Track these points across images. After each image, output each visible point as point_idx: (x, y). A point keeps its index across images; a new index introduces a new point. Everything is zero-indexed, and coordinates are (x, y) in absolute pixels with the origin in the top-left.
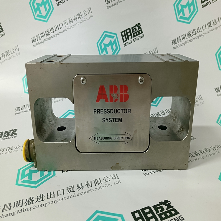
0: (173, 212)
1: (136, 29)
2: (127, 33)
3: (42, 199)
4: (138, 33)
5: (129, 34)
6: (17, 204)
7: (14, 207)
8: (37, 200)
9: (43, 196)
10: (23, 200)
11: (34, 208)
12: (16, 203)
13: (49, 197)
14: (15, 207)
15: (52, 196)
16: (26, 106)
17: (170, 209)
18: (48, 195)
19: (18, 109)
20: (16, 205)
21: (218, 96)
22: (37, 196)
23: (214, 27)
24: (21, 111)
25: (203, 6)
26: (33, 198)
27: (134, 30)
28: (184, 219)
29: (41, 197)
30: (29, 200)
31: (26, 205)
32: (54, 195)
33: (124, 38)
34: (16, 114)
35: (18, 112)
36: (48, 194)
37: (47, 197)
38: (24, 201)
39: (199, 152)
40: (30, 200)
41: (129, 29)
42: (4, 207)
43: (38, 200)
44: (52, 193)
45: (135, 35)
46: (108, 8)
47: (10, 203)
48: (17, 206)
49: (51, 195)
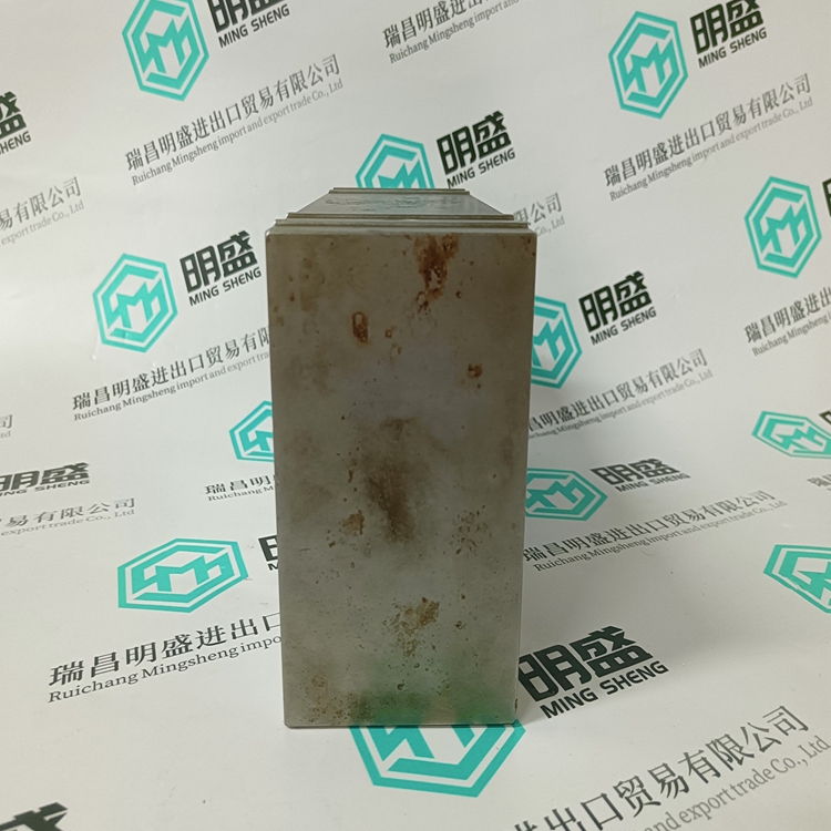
0: (633, 655)
1: (487, 129)
2: (459, 143)
3: (219, 639)
4: (494, 145)
5: (465, 147)
6: (137, 654)
7: (128, 662)
8: (202, 643)
9: (220, 632)
10: (153, 644)
11: (196, 661)
12: (132, 652)
13: (239, 632)
14: (133, 663)
15: (249, 630)
16: (110, 391)
17: (624, 647)
18: (234, 629)
19: (81, 401)
20: (132, 657)
21: (756, 351)
22: (201, 633)
23: (737, 129)
24: (93, 407)
25: (702, 63)
26: (186, 637)
27: (482, 134)
28: (666, 670)
29: (214, 634)
30: (174, 643)
31: (168, 655)
32: (255, 628)
33: (449, 158)
34: (77, 417)
35: (85, 410)
36: (233, 625)
37: (233, 634)
38: (159, 648)
39: (703, 512)
40: (177, 643)
41: (466, 129)
42: (96, 663)
43: (206, 641)
44: (246, 623)
45: (485, 149)
46: (393, 58)
47: (114, 654)
48: (137, 659)
49: (243, 627)
